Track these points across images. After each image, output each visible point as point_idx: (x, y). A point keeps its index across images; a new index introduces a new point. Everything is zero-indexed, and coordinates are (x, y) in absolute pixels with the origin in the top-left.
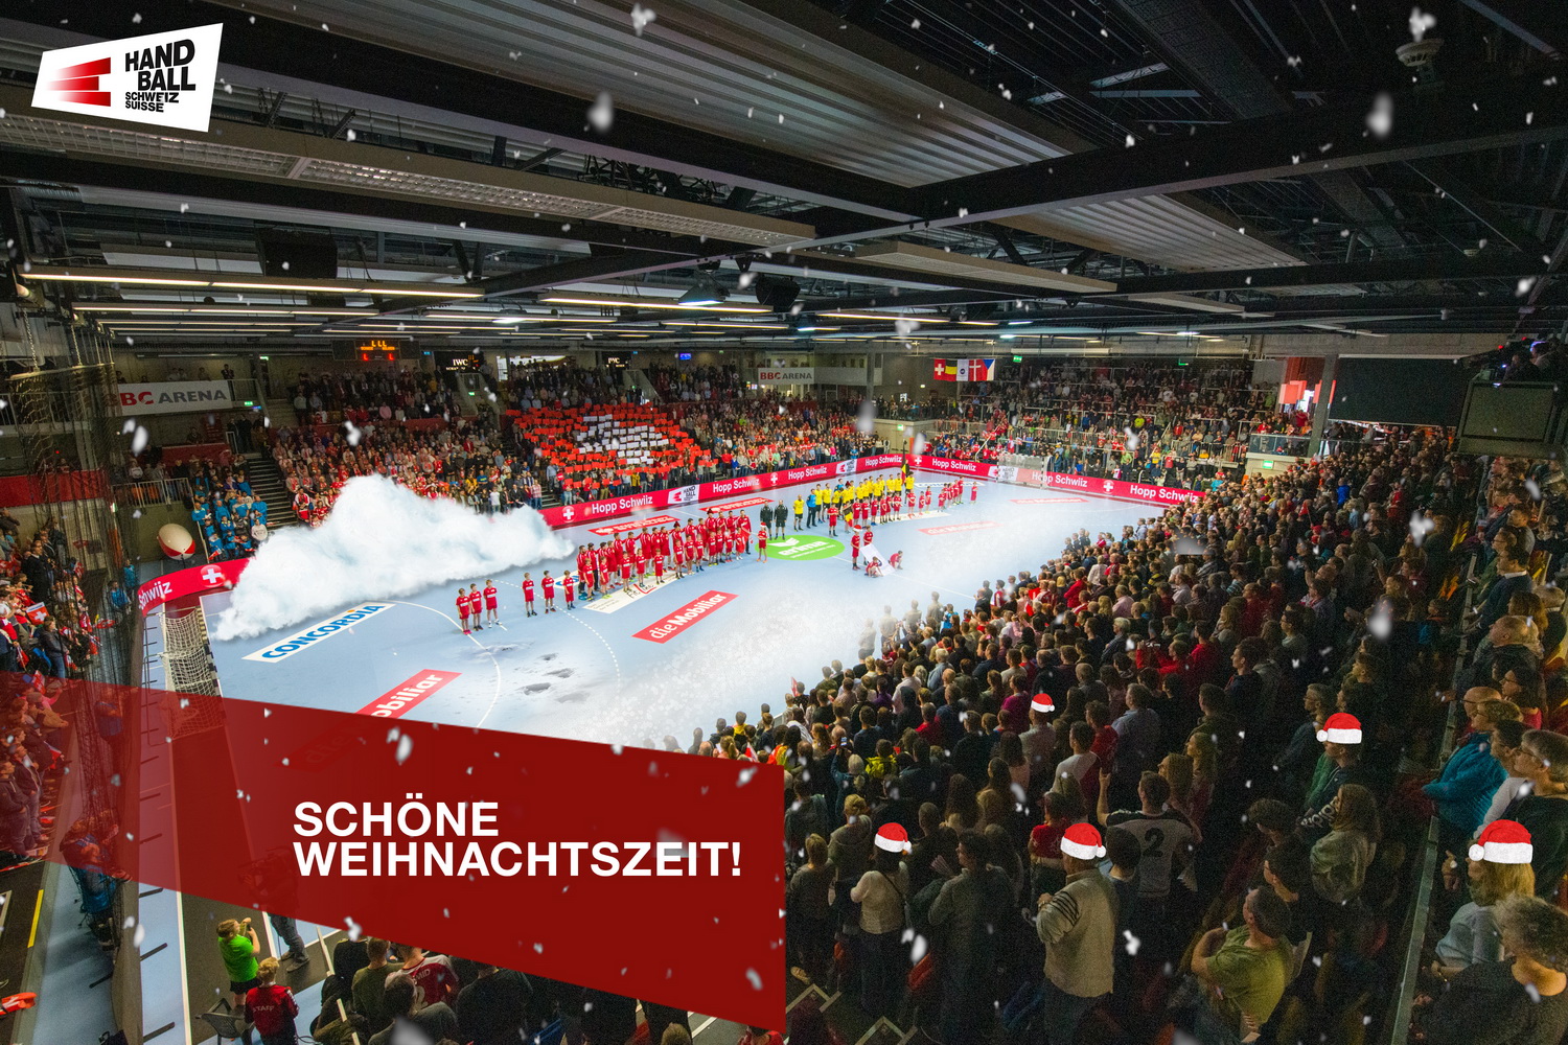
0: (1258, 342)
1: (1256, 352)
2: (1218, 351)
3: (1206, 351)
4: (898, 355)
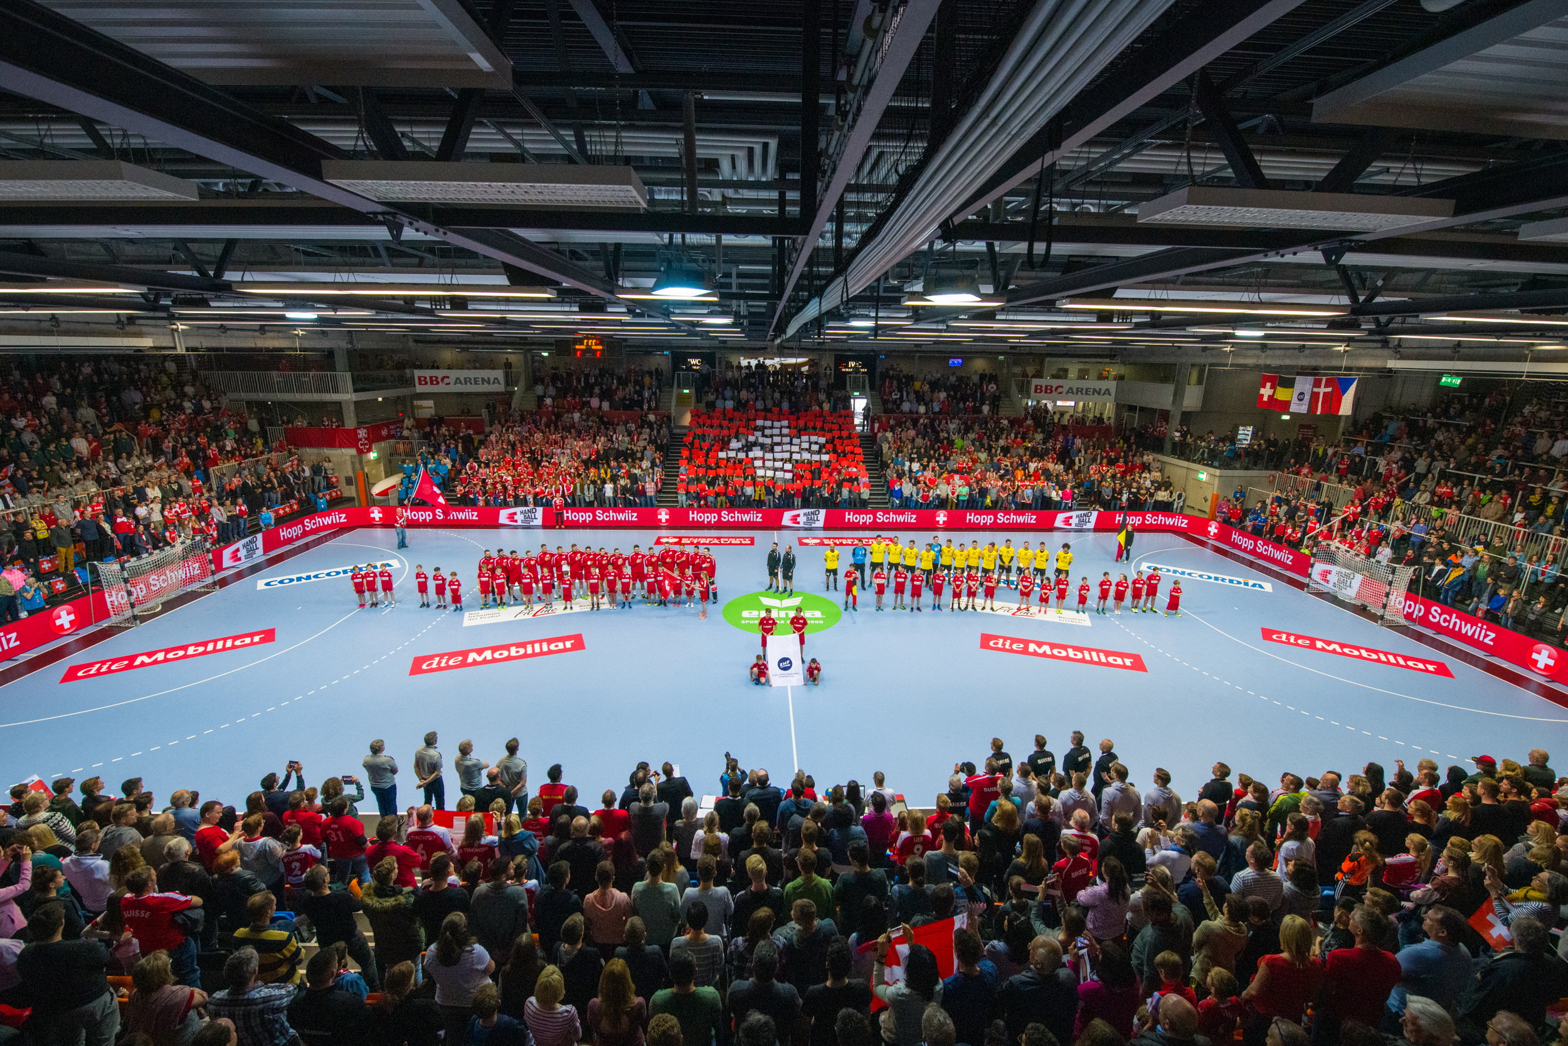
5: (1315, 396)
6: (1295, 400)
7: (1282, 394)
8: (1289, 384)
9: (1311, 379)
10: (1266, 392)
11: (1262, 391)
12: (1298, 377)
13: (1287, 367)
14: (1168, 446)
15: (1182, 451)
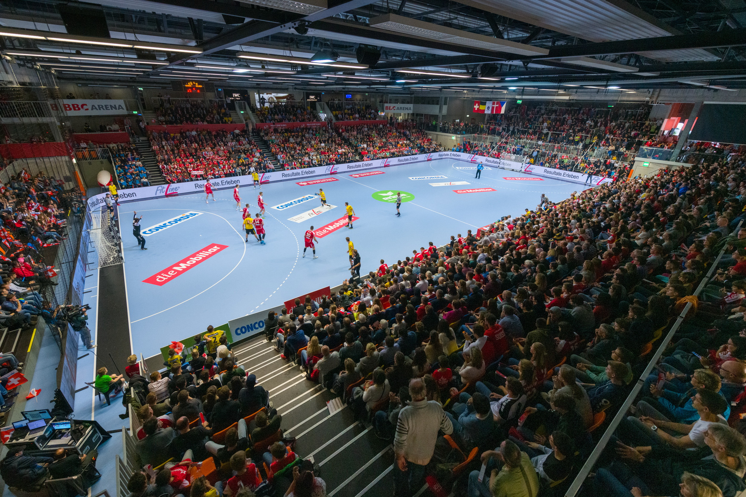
0: (657, 93)
1: (654, 99)
2: (631, 99)
3: (625, 98)
4: (456, 98)
5: (493, 108)
6: (486, 109)
7: (482, 107)
8: (484, 104)
9: (491, 102)
10: (476, 107)
11: (475, 107)
12: (487, 102)
13: (483, 98)
14: (438, 129)
15: (444, 130)
